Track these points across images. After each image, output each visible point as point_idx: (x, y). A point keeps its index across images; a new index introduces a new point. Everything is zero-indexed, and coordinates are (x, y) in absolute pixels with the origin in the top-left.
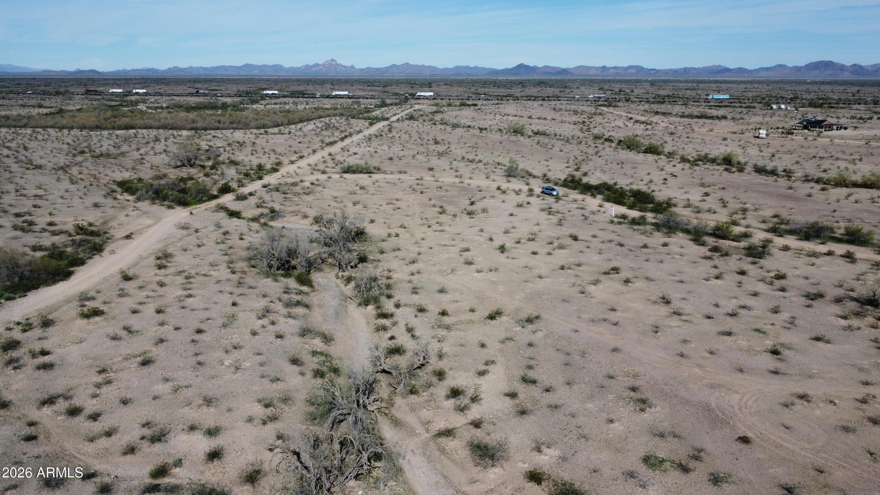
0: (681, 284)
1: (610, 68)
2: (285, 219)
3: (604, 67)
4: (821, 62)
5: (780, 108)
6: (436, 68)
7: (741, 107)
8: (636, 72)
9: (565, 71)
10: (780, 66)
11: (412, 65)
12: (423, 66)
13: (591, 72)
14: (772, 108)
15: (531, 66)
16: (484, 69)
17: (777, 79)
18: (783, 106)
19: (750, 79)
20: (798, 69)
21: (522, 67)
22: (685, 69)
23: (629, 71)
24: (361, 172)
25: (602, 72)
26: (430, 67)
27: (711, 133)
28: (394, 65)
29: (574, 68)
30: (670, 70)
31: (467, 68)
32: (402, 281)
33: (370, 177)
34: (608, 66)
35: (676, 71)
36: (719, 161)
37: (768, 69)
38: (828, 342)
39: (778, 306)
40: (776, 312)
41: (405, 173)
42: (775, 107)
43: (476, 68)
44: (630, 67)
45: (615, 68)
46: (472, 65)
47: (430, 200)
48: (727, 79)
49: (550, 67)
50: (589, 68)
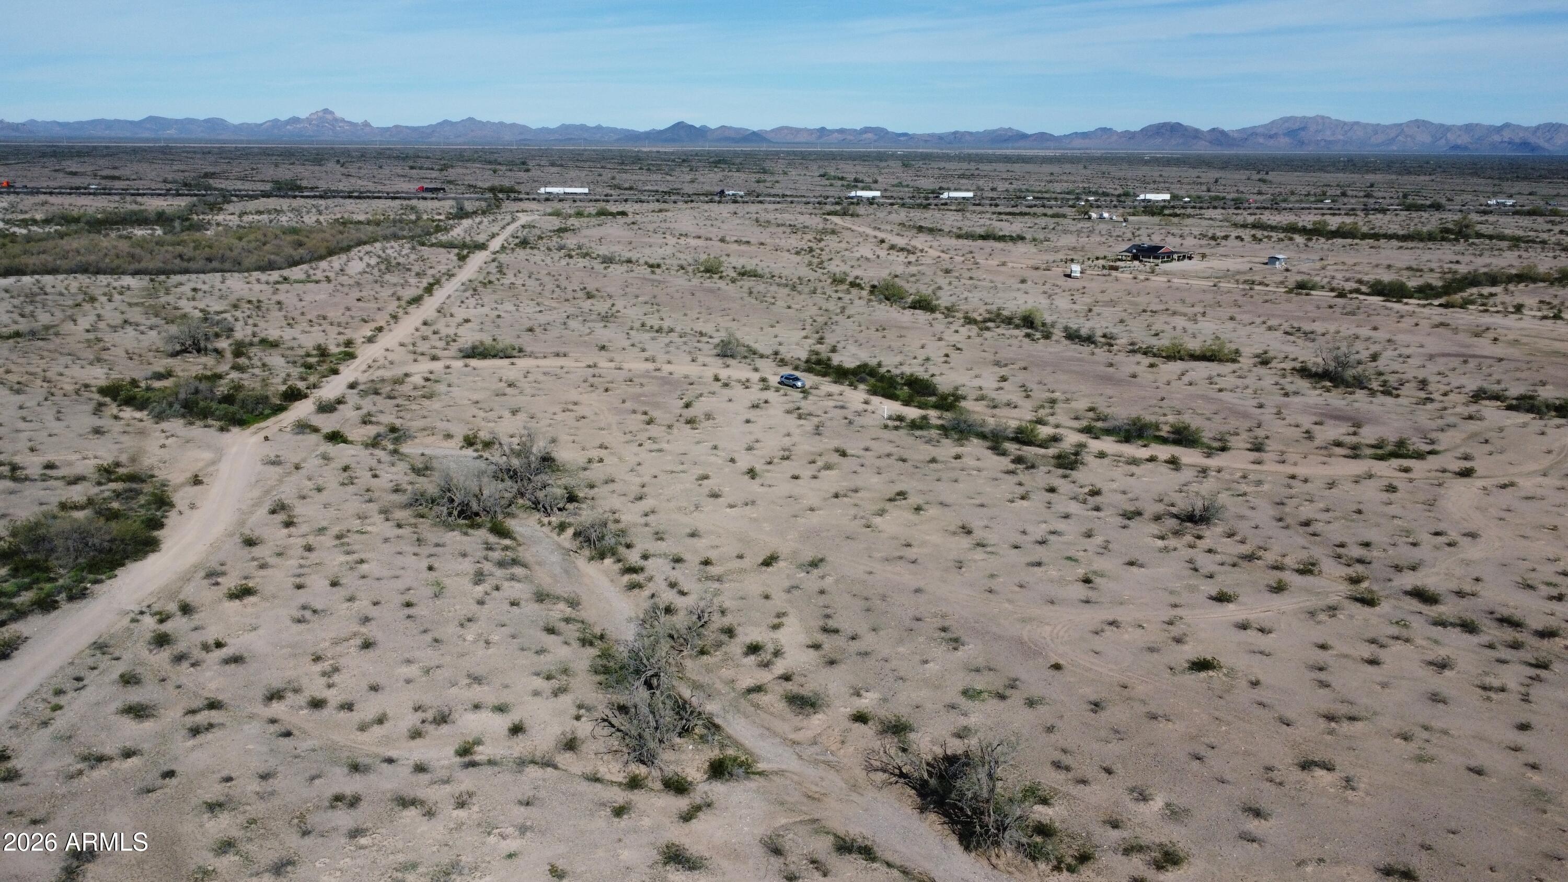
0: (981, 509)
1: (832, 132)
2: (417, 441)
3: (823, 129)
4: (1164, 125)
5: (1101, 218)
6: (524, 129)
7: (1045, 215)
8: (875, 138)
9: (756, 136)
10: (1104, 130)
11: (480, 122)
12: (501, 124)
13: (801, 138)
14: (1090, 218)
15: (698, 126)
16: (614, 130)
17: (1098, 153)
18: (1106, 215)
19: (1058, 153)
20: (1130, 136)
21: (681, 130)
22: (955, 133)
23: (865, 136)
24: (494, 356)
25: (820, 137)
26: (513, 126)
27: (1002, 269)
28: (446, 123)
29: (773, 131)
30: (932, 136)
31: (583, 128)
32: (635, 525)
33: (513, 364)
34: (829, 127)
35: (940, 137)
36: (1017, 321)
37: (1085, 135)
38: (1141, 566)
39: (1091, 530)
40: (1089, 536)
41: (565, 355)
42: (1094, 215)
43: (599, 128)
44: (867, 130)
45: (842, 131)
46: (591, 123)
47: (624, 402)
48: (1023, 152)
49: (730, 128)
50: (798, 131)
